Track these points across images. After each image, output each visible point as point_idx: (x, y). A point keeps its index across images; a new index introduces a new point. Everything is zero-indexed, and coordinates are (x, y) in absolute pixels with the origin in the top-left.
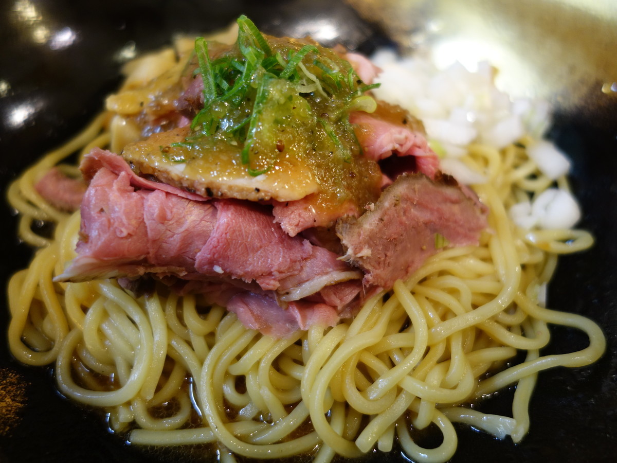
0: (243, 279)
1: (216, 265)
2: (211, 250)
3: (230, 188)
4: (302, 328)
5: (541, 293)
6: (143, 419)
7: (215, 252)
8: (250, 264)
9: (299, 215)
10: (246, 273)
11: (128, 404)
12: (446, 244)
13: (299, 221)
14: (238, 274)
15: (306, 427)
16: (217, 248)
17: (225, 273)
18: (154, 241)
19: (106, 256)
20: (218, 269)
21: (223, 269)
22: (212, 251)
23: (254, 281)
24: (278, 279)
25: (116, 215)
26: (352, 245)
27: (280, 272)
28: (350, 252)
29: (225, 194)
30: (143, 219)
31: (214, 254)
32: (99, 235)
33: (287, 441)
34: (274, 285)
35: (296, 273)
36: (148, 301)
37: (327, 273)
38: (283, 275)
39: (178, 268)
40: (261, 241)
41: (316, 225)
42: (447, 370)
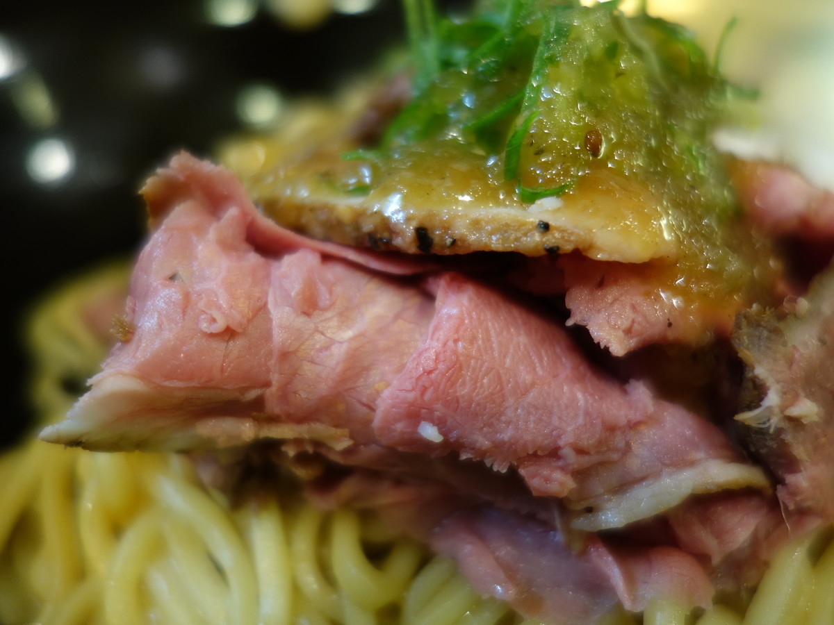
0: (488, 463)
1: (425, 419)
2: (418, 379)
3: (476, 224)
4: (628, 605)
7: (427, 384)
8: (509, 423)
9: (634, 307)
10: (498, 447)
13: (633, 322)
14: (478, 445)
16: (433, 376)
17: (446, 443)
18: (285, 355)
19: (168, 377)
20: (430, 433)
21: (441, 432)
22: (420, 383)
23: (513, 471)
24: (571, 468)
25: (206, 286)
26: (778, 382)
27: (580, 451)
28: (773, 399)
29: (463, 240)
30: (266, 304)
31: (424, 390)
32: (160, 325)
34: (561, 484)
35: (615, 456)
37: (691, 464)
38: (584, 461)
39: (333, 431)
40: (534, 369)
41: (671, 335)
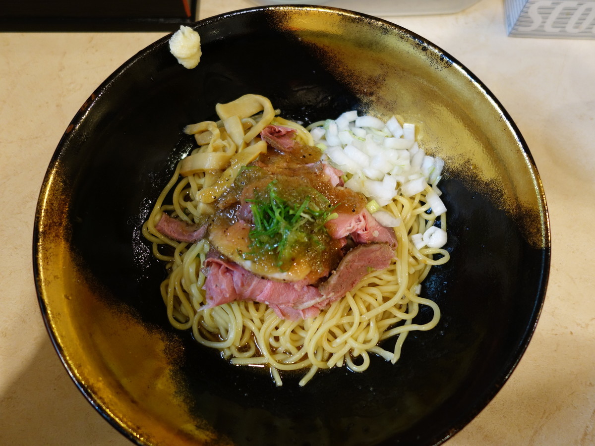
4: (303, 318)
5: (418, 289)
6: (236, 354)
8: (281, 300)
11: (229, 348)
12: (373, 269)
15: (306, 357)
16: (267, 297)
32: (217, 297)
33: (299, 362)
35: (301, 299)
36: (233, 304)
40: (285, 290)
42: (368, 332)
